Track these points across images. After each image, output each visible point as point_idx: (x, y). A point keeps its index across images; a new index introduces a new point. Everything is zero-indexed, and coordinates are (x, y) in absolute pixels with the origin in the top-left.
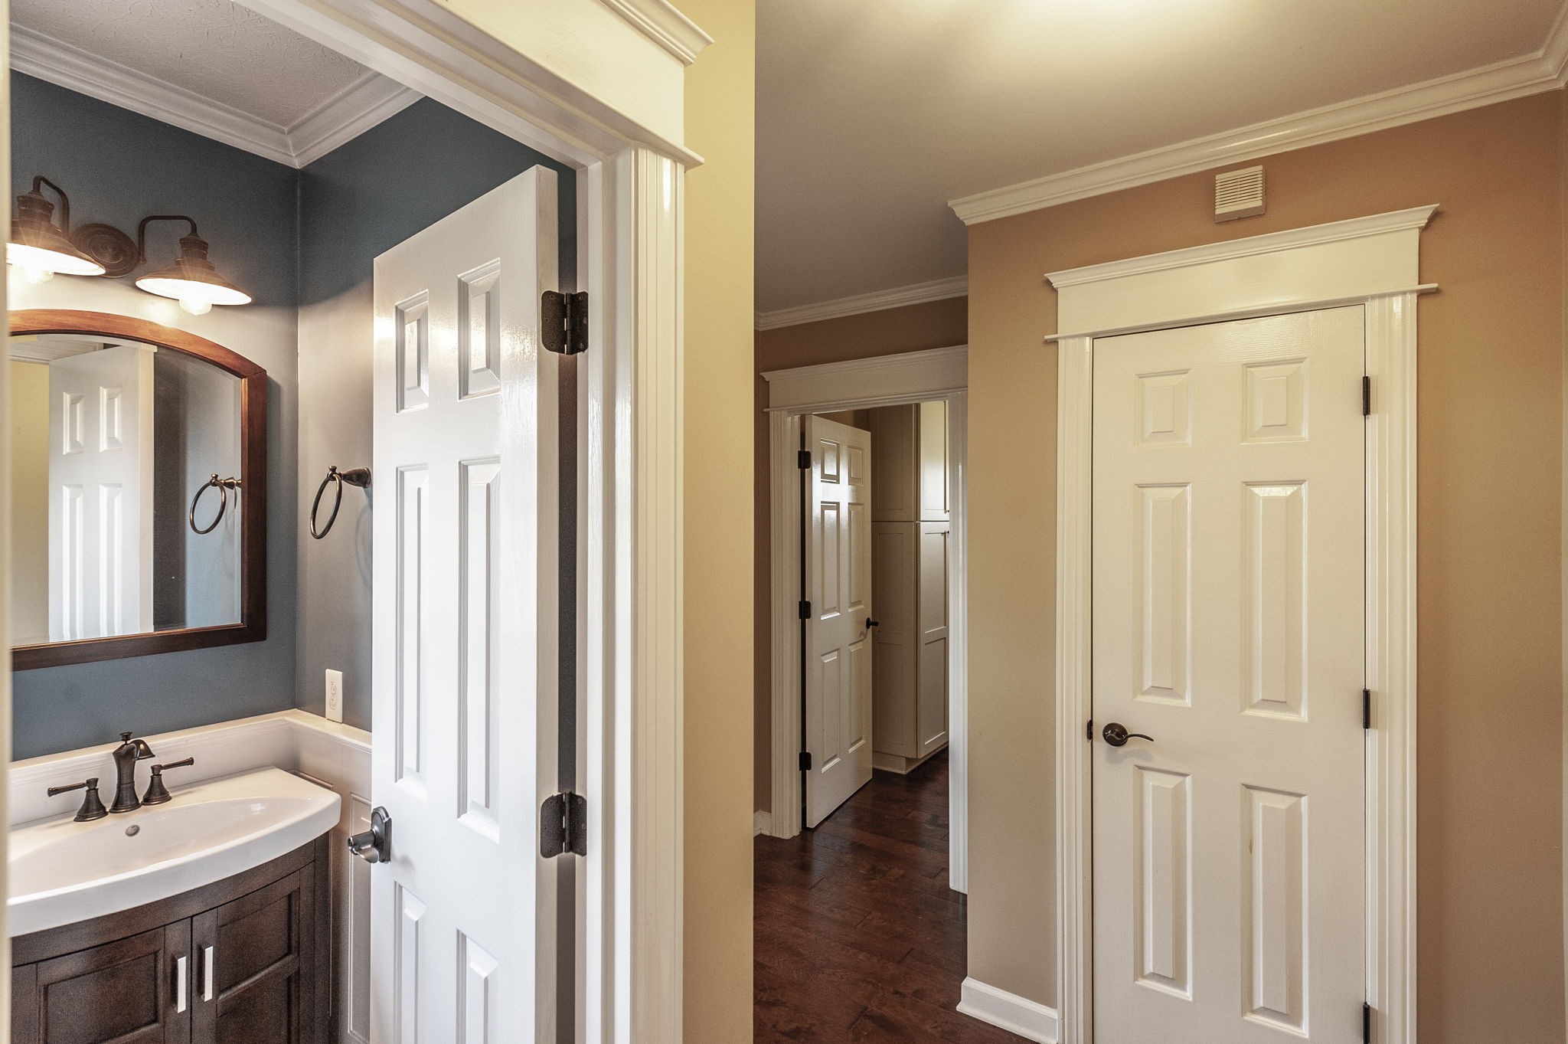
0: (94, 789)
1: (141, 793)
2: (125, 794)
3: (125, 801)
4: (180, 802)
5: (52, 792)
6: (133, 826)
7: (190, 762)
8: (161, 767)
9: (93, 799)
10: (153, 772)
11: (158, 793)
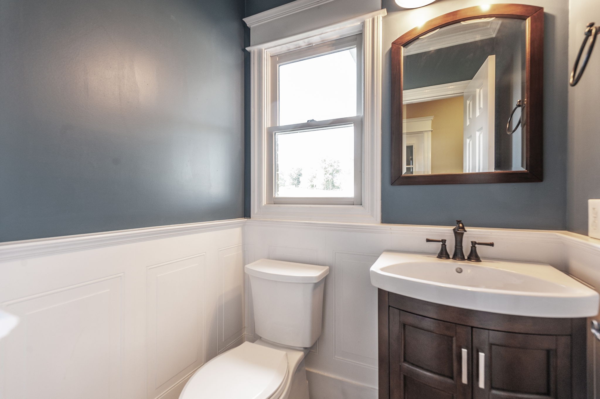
0: (445, 244)
1: (466, 254)
2: (458, 251)
3: (458, 255)
4: (484, 265)
5: (428, 240)
6: (460, 269)
7: (492, 245)
8: (476, 243)
9: (444, 249)
10: (472, 245)
11: (474, 256)
